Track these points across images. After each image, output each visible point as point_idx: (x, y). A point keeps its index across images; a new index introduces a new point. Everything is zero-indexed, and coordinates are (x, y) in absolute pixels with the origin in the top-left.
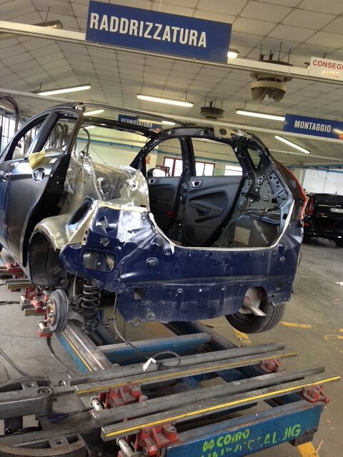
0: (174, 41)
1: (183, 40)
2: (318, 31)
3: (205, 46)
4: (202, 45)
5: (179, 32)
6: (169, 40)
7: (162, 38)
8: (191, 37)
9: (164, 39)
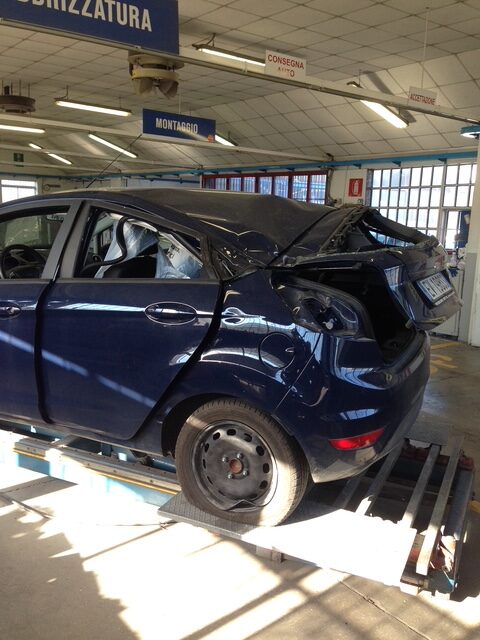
0: (110, 20)
1: (122, 19)
2: (223, 6)
3: (150, 30)
4: (146, 28)
5: (114, 7)
6: (104, 18)
7: (93, 15)
8: (132, 17)
9: (96, 17)
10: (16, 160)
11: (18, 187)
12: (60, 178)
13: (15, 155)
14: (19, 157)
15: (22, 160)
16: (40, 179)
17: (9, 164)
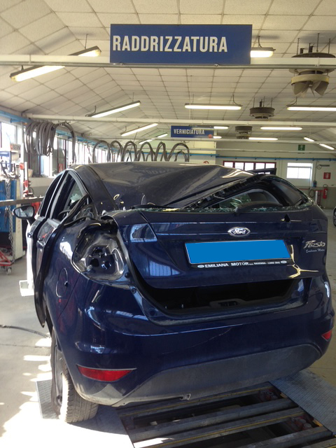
0: (195, 50)
1: (204, 48)
3: (226, 51)
4: (223, 50)
5: (198, 41)
6: (190, 50)
7: (182, 50)
8: (211, 44)
9: (184, 50)
10: (299, 149)
11: (299, 167)
12: (330, 159)
13: (299, 146)
14: (301, 147)
15: (303, 149)
16: (315, 161)
17: (295, 152)
